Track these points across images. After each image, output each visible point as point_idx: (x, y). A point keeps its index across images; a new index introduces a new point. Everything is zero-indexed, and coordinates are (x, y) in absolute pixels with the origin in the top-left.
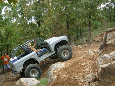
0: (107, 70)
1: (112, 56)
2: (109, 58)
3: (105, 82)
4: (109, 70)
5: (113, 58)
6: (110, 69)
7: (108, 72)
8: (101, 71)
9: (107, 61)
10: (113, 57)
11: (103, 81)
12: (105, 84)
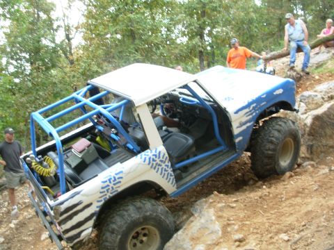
0: (326, 119)
1: (326, 92)
2: (319, 96)
3: (323, 146)
4: (330, 118)
5: (329, 95)
6: (332, 117)
7: (329, 123)
8: (313, 124)
9: (316, 104)
10: (328, 93)
11: (319, 146)
12: (324, 152)
